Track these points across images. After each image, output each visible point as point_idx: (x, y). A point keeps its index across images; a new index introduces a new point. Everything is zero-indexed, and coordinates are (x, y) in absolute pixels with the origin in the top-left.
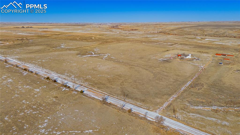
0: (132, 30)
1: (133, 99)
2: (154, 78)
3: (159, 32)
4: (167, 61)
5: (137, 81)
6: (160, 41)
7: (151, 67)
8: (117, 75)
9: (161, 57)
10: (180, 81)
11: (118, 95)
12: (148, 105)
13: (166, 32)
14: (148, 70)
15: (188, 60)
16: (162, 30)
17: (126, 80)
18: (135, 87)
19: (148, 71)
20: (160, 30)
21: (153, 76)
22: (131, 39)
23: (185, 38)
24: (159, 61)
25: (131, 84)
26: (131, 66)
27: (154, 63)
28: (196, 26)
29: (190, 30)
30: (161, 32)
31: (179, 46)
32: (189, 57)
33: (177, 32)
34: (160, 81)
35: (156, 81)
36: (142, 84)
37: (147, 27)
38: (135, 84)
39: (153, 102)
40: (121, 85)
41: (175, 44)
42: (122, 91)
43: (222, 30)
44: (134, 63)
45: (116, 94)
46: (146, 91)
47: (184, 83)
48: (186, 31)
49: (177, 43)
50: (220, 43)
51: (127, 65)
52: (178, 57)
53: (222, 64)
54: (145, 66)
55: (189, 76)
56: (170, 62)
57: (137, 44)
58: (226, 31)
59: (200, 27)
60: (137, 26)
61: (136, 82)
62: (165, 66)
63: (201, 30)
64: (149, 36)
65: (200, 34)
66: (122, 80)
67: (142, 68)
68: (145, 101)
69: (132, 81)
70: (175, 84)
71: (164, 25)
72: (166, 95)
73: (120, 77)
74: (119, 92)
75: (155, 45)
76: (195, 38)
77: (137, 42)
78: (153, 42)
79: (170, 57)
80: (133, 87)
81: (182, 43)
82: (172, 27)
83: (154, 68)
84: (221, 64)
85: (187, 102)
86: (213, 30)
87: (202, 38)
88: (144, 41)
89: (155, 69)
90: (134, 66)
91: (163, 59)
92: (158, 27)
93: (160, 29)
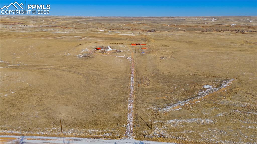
0: (15, 23)
1: (78, 127)
2: (86, 81)
3: (54, 26)
4: (88, 57)
5: (64, 92)
6: (63, 34)
7: (72, 67)
8: (22, 90)
9: (78, 53)
10: (121, 79)
11: (43, 127)
12: (107, 128)
13: (63, 26)
14: (70, 71)
15: (111, 53)
16: (57, 23)
17: (44, 94)
18: (68, 103)
19: (72, 73)
20: (55, 24)
21: (85, 79)
22: (20, 34)
23: (89, 31)
24: (78, 58)
25: (57, 98)
26: (41, 70)
27: (74, 62)
28: (91, 20)
29: (89, 24)
30: (56, 26)
31: (90, 39)
32: (110, 49)
33: (75, 26)
34: (98, 85)
35: (93, 85)
36: (74, 94)
37: (35, 20)
38: (64, 98)
39: (111, 120)
40: (40, 105)
41: (84, 37)
42: (48, 116)
43: (117, 24)
44: (44, 66)
45: (38, 127)
46: (89, 104)
47: (127, 80)
48: (84, 25)
49: (86, 36)
50: (126, 35)
51: (33, 70)
52: (98, 51)
53: (145, 53)
54: (63, 66)
55: (126, 71)
56: (93, 57)
57: (33, 39)
58: (120, 24)
59: (97, 21)
60: (20, 19)
61: (63, 94)
62: (90, 63)
63: (99, 24)
64: (44, 30)
65: (99, 27)
66: (35, 95)
67: (60, 70)
68: (98, 123)
69: (55, 93)
70: (118, 84)
71: (56, 18)
72: (120, 104)
73: (31, 91)
74: (42, 121)
75: (60, 39)
76: (98, 31)
77: (32, 37)
78: (55, 35)
79: (89, 52)
80: (64, 103)
81: (90, 35)
82: (68, 21)
83: (77, 67)
84: (143, 54)
85: (150, 105)
86: (110, 24)
87: (105, 31)
88: (42, 35)
89: (80, 69)
90: (45, 69)
91: (82, 55)
92: (50, 20)
93: (54, 22)
